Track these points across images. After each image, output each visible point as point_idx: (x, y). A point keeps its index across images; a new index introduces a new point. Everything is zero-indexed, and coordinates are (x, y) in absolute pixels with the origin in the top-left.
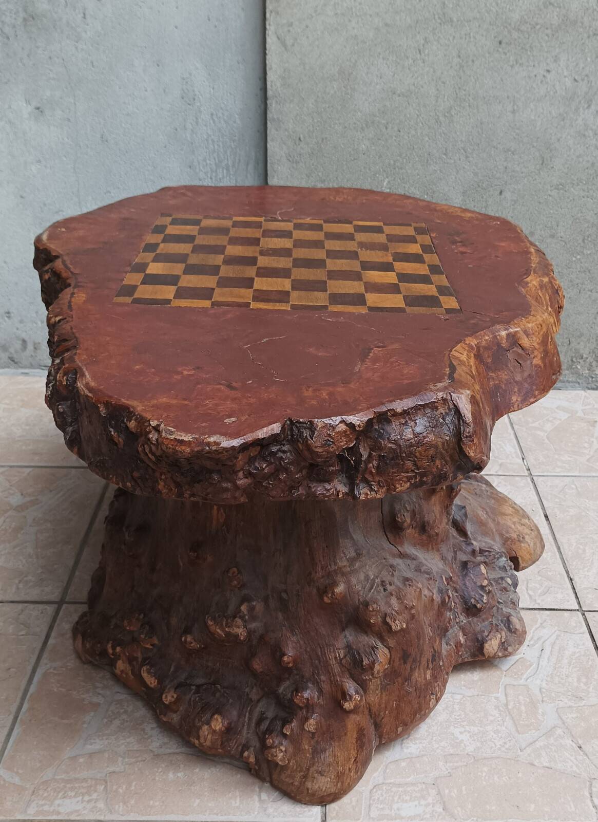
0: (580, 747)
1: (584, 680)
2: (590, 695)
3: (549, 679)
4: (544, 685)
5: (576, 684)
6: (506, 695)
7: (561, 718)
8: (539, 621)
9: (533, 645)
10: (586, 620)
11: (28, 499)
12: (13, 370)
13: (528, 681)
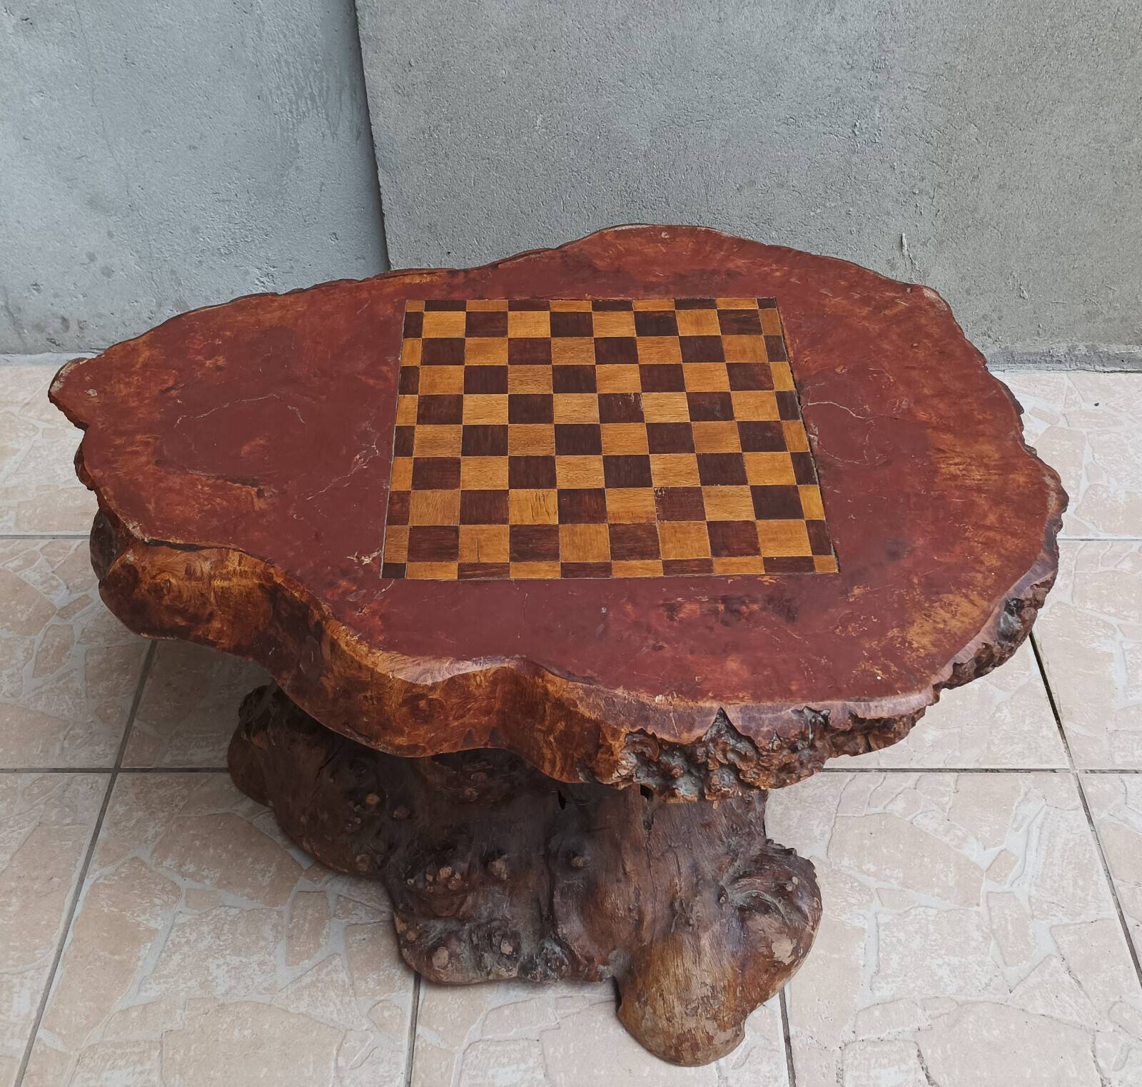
11: (75, 595)
12: (55, 356)
13: (1014, 885)
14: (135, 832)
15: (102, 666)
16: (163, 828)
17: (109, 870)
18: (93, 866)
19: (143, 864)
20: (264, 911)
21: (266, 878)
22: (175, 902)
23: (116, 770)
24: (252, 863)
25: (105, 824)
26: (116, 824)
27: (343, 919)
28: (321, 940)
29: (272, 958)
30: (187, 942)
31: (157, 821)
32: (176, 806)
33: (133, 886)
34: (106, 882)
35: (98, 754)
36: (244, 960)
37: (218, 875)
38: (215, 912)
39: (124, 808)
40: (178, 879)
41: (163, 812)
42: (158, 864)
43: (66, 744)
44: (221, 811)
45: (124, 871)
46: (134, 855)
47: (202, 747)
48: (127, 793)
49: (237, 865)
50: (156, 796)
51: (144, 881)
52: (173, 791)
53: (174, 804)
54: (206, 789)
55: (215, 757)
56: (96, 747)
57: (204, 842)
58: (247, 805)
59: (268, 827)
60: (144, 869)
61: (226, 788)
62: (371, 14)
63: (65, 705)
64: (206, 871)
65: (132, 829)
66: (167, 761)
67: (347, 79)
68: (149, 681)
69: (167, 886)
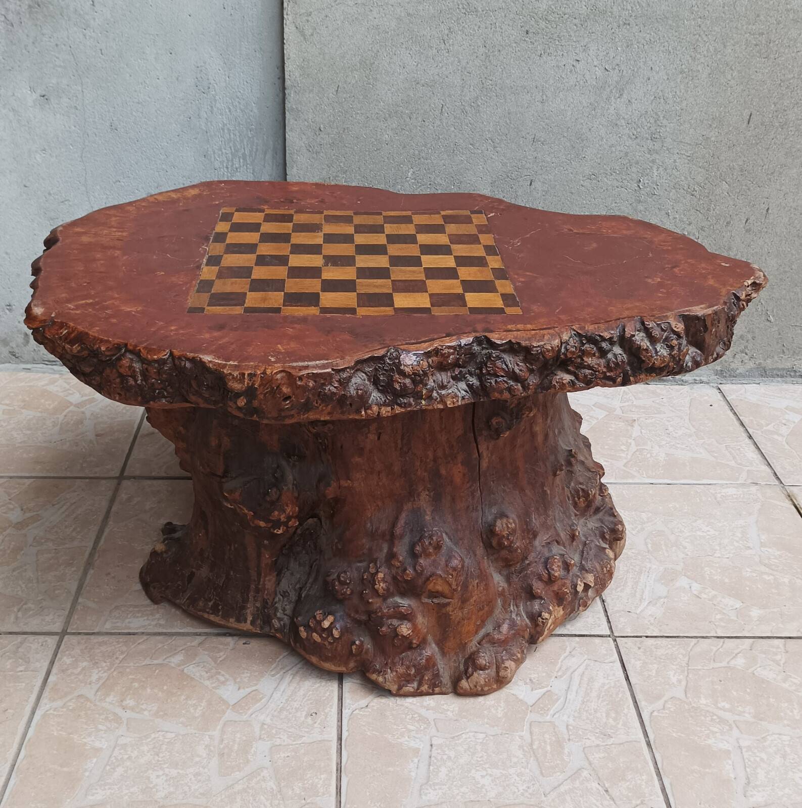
0: (607, 791)
1: (613, 715)
2: (618, 733)
3: (576, 714)
4: (571, 721)
5: (604, 720)
6: (531, 733)
7: (588, 759)
8: (568, 650)
9: (561, 676)
10: (617, 647)
11: (28, 515)
12: (14, 366)
13: (555, 716)
14: (81, 677)
15: (51, 562)
16: (106, 674)
17: (59, 703)
18: (44, 700)
19: (87, 699)
20: (197, 735)
21: (198, 711)
22: (117, 728)
23: (63, 633)
24: (184, 700)
25: (54, 671)
26: (63, 671)
27: (268, 741)
28: (249, 757)
29: (206, 770)
30: (129, 758)
31: (100, 669)
32: (117, 658)
33: (79, 716)
34: (55, 713)
35: (48, 622)
36: (181, 772)
37: (155, 708)
38: (153, 736)
39: (71, 659)
40: (119, 711)
41: (105, 662)
42: (101, 700)
43: (20, 615)
44: (155, 662)
45: (72, 705)
46: (80, 693)
47: (138, 617)
48: (73, 649)
49: (171, 701)
50: (99, 651)
51: (89, 712)
52: (113, 648)
53: (115, 657)
54: (143, 647)
55: (149, 625)
56: (47, 617)
57: (142, 684)
58: (179, 658)
59: (198, 674)
60: (89, 703)
61: (160, 646)
62: (296, 92)
63: (19, 588)
64: (145, 705)
65: (79, 674)
66: (108, 627)
67: (271, 143)
68: (91, 572)
69: (109, 716)
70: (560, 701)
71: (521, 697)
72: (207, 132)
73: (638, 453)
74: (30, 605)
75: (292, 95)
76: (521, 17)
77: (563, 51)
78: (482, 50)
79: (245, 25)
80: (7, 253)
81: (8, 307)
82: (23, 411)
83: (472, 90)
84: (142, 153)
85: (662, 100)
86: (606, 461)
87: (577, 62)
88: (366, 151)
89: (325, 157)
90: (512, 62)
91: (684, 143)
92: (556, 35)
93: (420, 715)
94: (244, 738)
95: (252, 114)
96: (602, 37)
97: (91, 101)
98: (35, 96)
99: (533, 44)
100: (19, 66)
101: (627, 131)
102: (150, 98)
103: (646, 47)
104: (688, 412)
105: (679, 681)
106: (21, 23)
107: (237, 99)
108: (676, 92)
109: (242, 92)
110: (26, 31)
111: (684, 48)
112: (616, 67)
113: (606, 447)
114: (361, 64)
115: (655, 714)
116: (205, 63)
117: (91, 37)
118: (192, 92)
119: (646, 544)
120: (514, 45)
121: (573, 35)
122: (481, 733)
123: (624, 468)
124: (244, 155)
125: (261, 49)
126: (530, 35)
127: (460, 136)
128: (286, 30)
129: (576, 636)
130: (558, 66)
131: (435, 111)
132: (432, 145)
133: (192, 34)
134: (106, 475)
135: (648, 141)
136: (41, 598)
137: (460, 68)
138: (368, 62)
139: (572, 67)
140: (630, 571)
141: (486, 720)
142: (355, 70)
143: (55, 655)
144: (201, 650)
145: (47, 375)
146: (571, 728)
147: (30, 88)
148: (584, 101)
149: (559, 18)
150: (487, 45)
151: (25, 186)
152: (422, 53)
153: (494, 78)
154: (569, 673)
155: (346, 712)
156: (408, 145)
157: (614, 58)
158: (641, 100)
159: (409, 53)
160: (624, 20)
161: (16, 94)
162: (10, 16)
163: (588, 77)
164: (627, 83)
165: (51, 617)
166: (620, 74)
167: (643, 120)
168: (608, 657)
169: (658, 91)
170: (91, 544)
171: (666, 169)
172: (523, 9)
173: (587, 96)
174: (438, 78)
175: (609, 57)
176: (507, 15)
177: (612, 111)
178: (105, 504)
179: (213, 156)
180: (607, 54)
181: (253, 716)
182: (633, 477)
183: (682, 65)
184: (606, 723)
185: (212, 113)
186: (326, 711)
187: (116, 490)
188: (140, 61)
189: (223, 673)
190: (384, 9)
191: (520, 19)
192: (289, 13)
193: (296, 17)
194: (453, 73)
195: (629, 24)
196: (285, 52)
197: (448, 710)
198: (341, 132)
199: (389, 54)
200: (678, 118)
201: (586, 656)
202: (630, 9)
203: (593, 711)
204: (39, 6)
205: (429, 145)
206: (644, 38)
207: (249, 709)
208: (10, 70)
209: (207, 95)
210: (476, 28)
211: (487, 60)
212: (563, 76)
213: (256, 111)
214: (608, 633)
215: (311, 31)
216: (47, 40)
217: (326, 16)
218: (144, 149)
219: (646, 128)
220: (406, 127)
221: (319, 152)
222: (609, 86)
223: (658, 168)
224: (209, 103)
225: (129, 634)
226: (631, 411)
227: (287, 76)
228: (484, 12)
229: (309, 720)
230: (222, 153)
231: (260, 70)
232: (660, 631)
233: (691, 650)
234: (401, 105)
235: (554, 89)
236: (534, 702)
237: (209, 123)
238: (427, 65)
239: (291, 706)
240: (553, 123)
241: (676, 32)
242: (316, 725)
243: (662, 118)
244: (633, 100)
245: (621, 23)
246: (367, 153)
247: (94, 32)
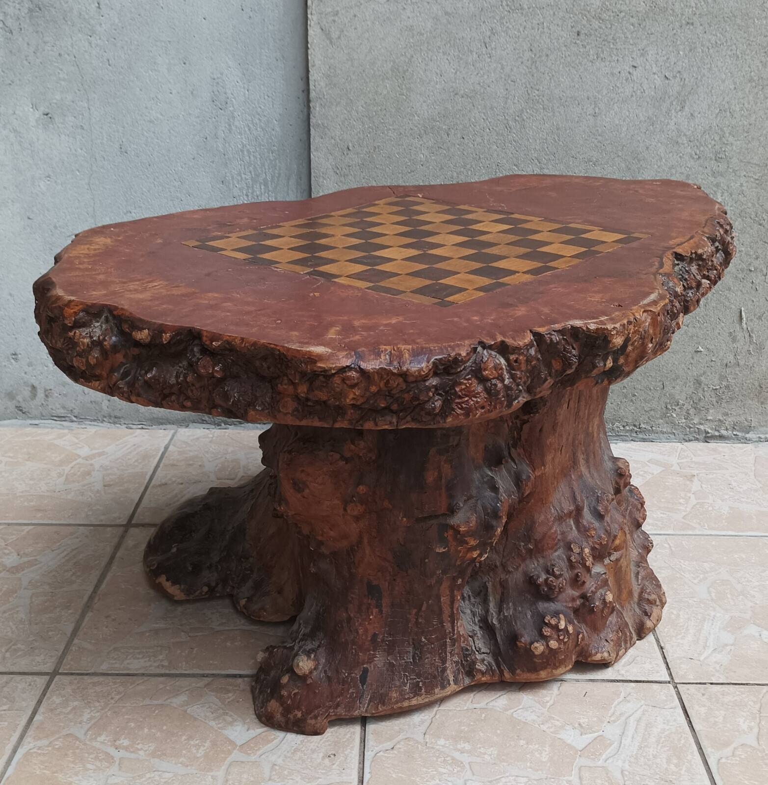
1: (675, 761)
2: (681, 779)
3: (632, 760)
4: (627, 766)
5: (665, 766)
6: (580, 778)
8: (623, 695)
9: (614, 721)
10: (678, 694)
11: (26, 559)
12: (20, 422)
13: (608, 761)
14: (70, 716)
15: (46, 604)
16: (98, 714)
17: (45, 742)
18: (28, 739)
19: (77, 739)
20: (198, 775)
21: (200, 751)
22: (108, 767)
23: (54, 674)
24: (185, 740)
25: (42, 709)
26: (52, 710)
27: (279, 782)
31: (93, 709)
32: (112, 698)
33: (66, 755)
34: (39, 751)
35: (38, 662)
37: (152, 748)
38: (148, 775)
39: (61, 699)
40: (112, 751)
41: (99, 702)
42: (92, 739)
43: (8, 655)
44: (156, 702)
45: (58, 744)
46: (69, 732)
47: (138, 658)
48: (64, 689)
49: (171, 741)
50: (93, 691)
51: (77, 751)
52: (109, 688)
53: (110, 697)
54: (142, 687)
55: (151, 666)
56: (37, 657)
57: (139, 724)
58: (183, 698)
59: (202, 715)
60: (78, 742)
61: (161, 687)
62: (321, 105)
63: (9, 629)
64: (140, 745)
65: (68, 714)
66: (104, 668)
67: (295, 166)
68: (90, 614)
69: (100, 755)
70: (613, 746)
71: (569, 742)
72: (224, 155)
73: (698, 506)
74: (19, 646)
75: (317, 109)
76: (572, 16)
77: (618, 56)
78: (528, 54)
79: (266, 29)
80: (11, 295)
81: (14, 357)
82: (27, 463)
83: (516, 101)
84: (154, 180)
85: (728, 113)
86: (663, 514)
87: (634, 69)
88: (399, 173)
89: (353, 180)
90: (561, 69)
91: (752, 164)
92: (611, 37)
93: (453, 759)
94: (252, 779)
95: (274, 133)
96: (662, 39)
97: (98, 119)
98: (38, 114)
99: (585, 47)
100: (20, 80)
101: (689, 150)
102: (162, 115)
103: (711, 51)
104: (753, 469)
105: (751, 728)
106: (21, 29)
107: (258, 116)
108: (744, 104)
109: (262, 107)
110: (26, 38)
111: (754, 53)
112: (678, 75)
113: (662, 500)
114: (393, 71)
115: (723, 760)
116: (222, 74)
117: (97, 45)
118: (208, 108)
119: (709, 592)
120: (564, 48)
121: (630, 37)
122: (523, 777)
123: (683, 520)
124: (265, 180)
125: (283, 57)
126: (582, 37)
127: (503, 155)
128: (311, 32)
129: (631, 681)
130: (613, 74)
131: (475, 126)
132: (472, 166)
133: (207, 40)
134: (113, 523)
135: (712, 162)
136: (32, 639)
137: (503, 76)
138: (401, 69)
139: (627, 74)
140: (693, 619)
141: (528, 764)
142: (388, 79)
143: (44, 694)
144: (207, 691)
145: (55, 430)
146: (627, 773)
147: (32, 105)
148: (641, 115)
149: (614, 17)
150: (533, 49)
151: (29, 218)
152: (461, 59)
153: (541, 88)
154: (623, 718)
155: (369, 755)
156: (445, 166)
157: (675, 64)
158: (705, 113)
159: (447, 59)
160: (687, 19)
161: (16, 112)
162: (10, 22)
163: (645, 86)
164: (690, 93)
165: (42, 657)
166: (682, 84)
167: (707, 136)
168: (668, 703)
169: (724, 103)
170: (90, 589)
171: (731, 195)
172: (573, 5)
173: (644, 109)
174: (479, 88)
175: (670, 63)
176: (556, 13)
177: (672, 126)
178: (109, 550)
179: (231, 182)
180: (668, 59)
181: (263, 756)
182: (694, 528)
183: (751, 72)
184: (666, 769)
185: (230, 132)
186: (346, 752)
187: (122, 537)
188: (150, 72)
189: (231, 713)
190: (418, 7)
191: (570, 17)
192: (314, 12)
193: (321, 17)
194: (495, 82)
195: (692, 24)
196: (309, 58)
197: (485, 754)
198: (372, 151)
199: (425, 59)
200: (745, 134)
201: (643, 702)
202: (694, 5)
203: (651, 757)
204: (40, 10)
205: (469, 166)
206: (709, 41)
207: (259, 749)
208: (10, 84)
209: (225, 111)
210: (521, 29)
211: (533, 67)
212: (618, 85)
213: (278, 129)
214: (668, 679)
215: (338, 33)
216: (49, 48)
217: (355, 16)
218: (157, 174)
219: (710, 146)
220: (443, 145)
221: (347, 175)
222: (669, 98)
223: (723, 193)
224: (227, 120)
225: (128, 675)
226: (690, 467)
227: (312, 87)
228: (531, 10)
229: (327, 761)
230: (242, 178)
231: (282, 81)
232: (727, 678)
233: (763, 697)
234: (438, 119)
235: (608, 101)
236: (584, 746)
237: (227, 145)
238: (467, 73)
239: (306, 747)
240: (607, 140)
241: (745, 32)
242: (334, 767)
243: (727, 135)
244: (696, 114)
245: (684, 22)
246: (400, 175)
247: (100, 39)
